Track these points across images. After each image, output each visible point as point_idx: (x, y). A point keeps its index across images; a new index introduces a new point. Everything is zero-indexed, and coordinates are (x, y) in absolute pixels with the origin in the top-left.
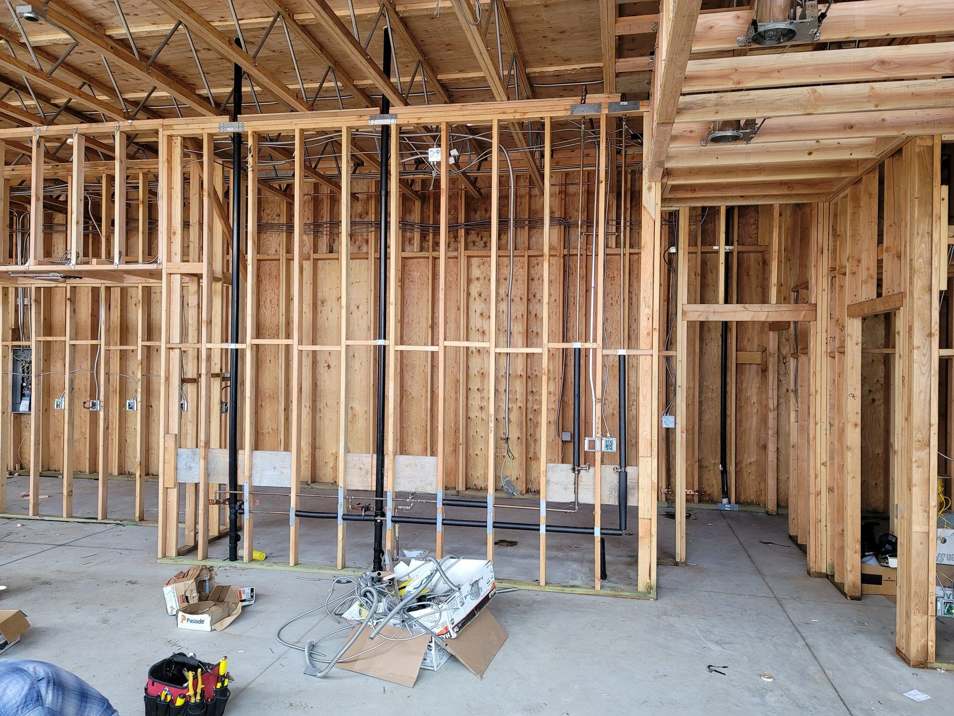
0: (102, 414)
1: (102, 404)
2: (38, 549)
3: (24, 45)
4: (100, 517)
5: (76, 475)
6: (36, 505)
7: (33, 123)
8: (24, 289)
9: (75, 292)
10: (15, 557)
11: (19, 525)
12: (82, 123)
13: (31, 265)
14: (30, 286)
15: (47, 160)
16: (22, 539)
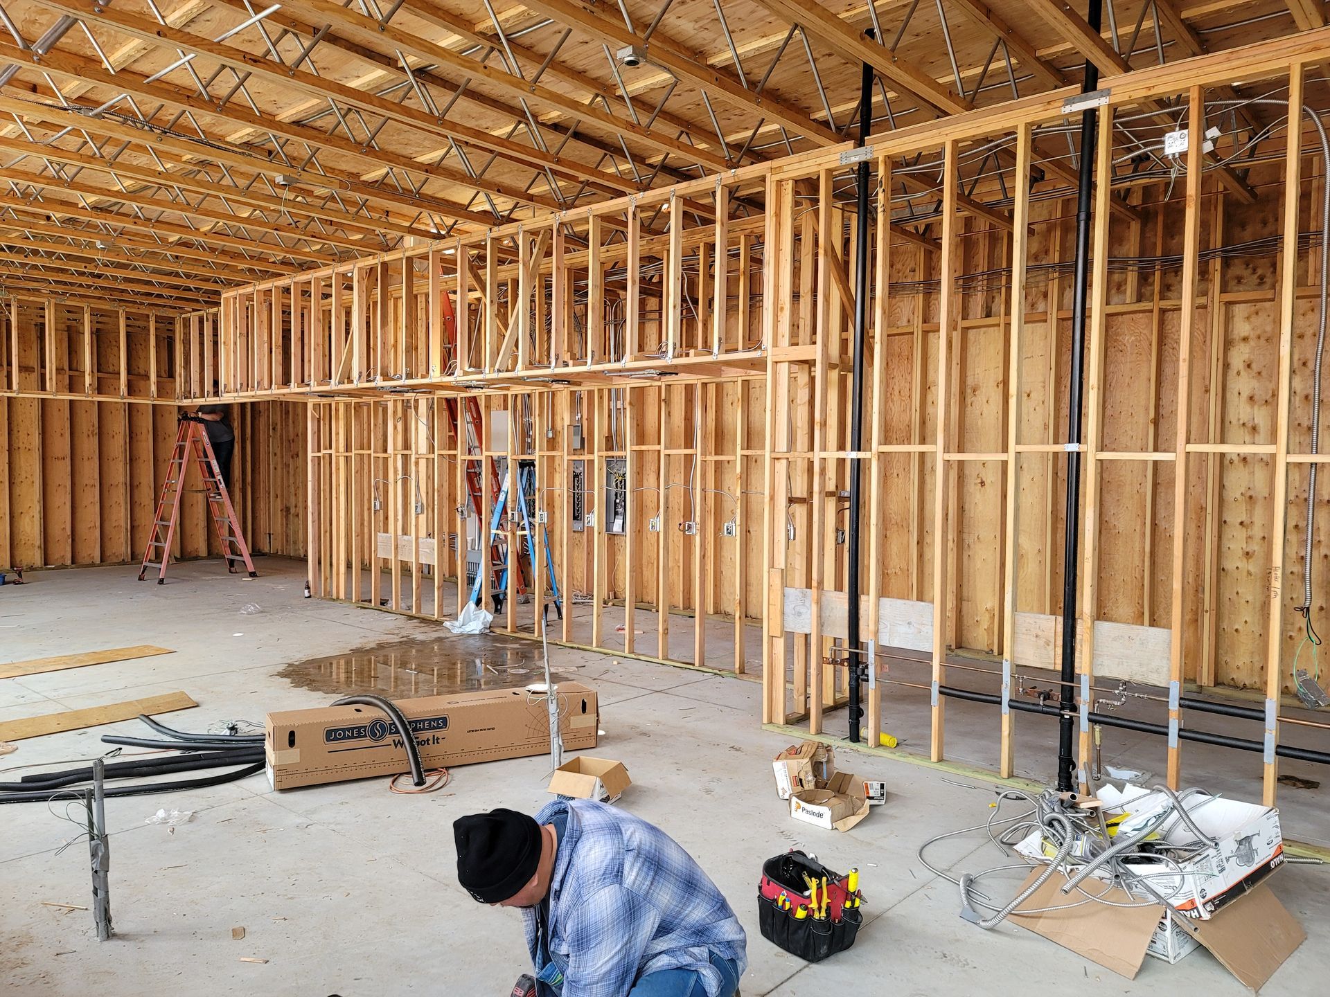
0: (698, 538)
1: (698, 526)
2: (634, 692)
3: (621, 98)
4: (697, 663)
5: (672, 609)
6: (631, 641)
7: (627, 190)
8: (617, 390)
9: (670, 391)
10: (613, 700)
11: (615, 663)
12: (678, 182)
13: (627, 362)
14: (624, 386)
15: (643, 234)
16: (619, 679)
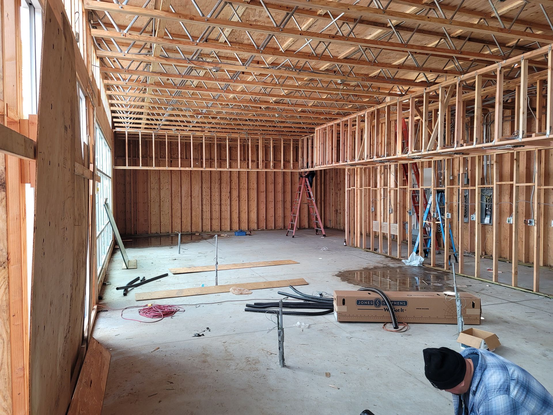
0: (535, 228)
1: (536, 222)
2: (499, 301)
3: (495, 18)
4: (535, 290)
5: (519, 262)
6: (496, 276)
7: (495, 60)
8: (487, 156)
9: (519, 155)
10: (487, 303)
11: (488, 286)
13: (496, 142)
14: (493, 154)
15: (505, 80)
16: (490, 294)
